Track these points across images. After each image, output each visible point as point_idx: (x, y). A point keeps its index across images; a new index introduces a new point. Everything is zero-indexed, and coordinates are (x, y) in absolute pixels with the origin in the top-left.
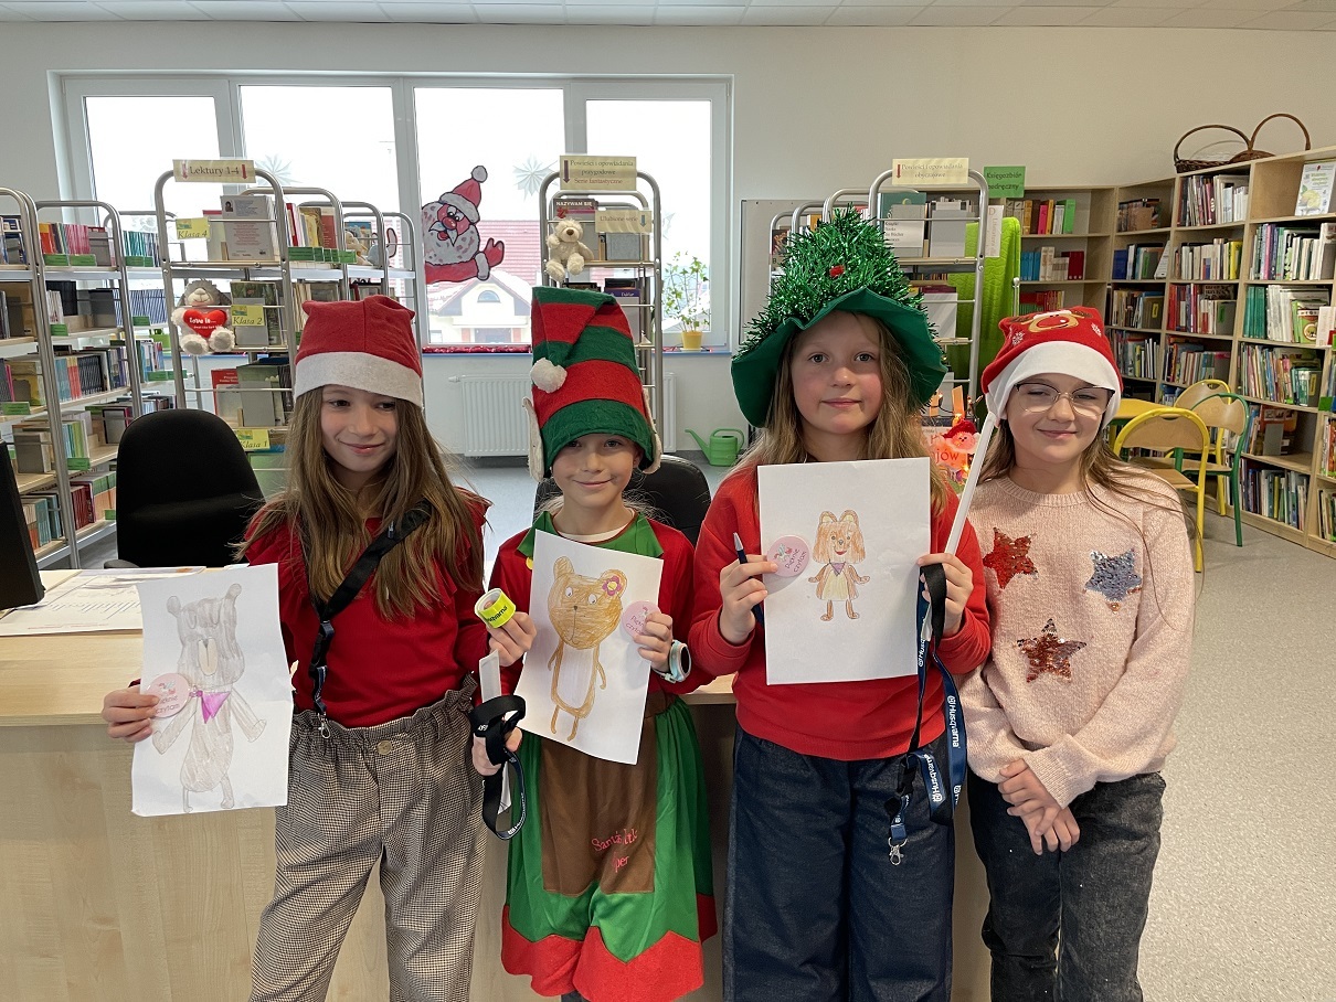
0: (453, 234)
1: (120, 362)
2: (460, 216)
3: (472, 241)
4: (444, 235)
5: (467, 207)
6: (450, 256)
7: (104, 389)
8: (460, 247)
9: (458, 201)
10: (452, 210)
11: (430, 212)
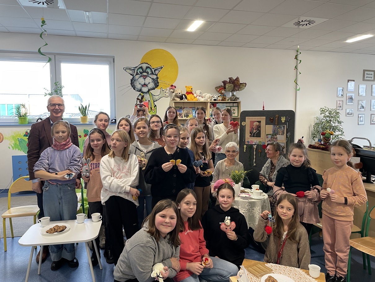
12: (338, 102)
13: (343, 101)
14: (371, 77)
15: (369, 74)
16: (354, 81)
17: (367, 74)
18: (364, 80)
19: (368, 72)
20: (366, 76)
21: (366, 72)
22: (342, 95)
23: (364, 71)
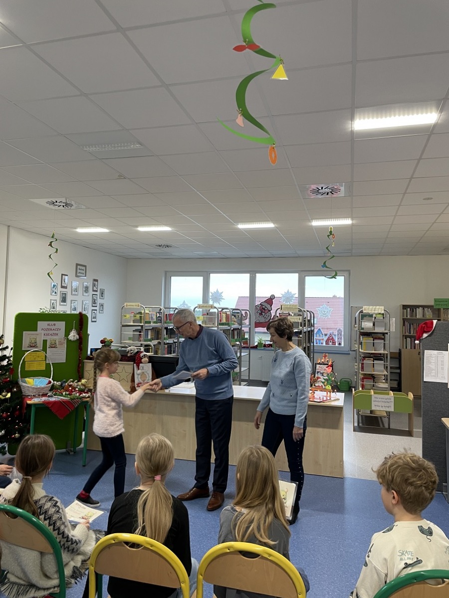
0: (264, 314)
1: (175, 347)
2: (266, 309)
3: (269, 316)
4: (261, 314)
5: (268, 306)
6: (262, 320)
7: (171, 354)
8: (265, 318)
9: (266, 304)
10: (264, 307)
11: (257, 307)
12: (52, 302)
13: (56, 300)
14: (83, 274)
15: (81, 270)
16: (67, 275)
17: (79, 269)
18: (77, 276)
19: (81, 267)
20: (78, 271)
21: (79, 267)
22: (56, 293)
23: (77, 265)
